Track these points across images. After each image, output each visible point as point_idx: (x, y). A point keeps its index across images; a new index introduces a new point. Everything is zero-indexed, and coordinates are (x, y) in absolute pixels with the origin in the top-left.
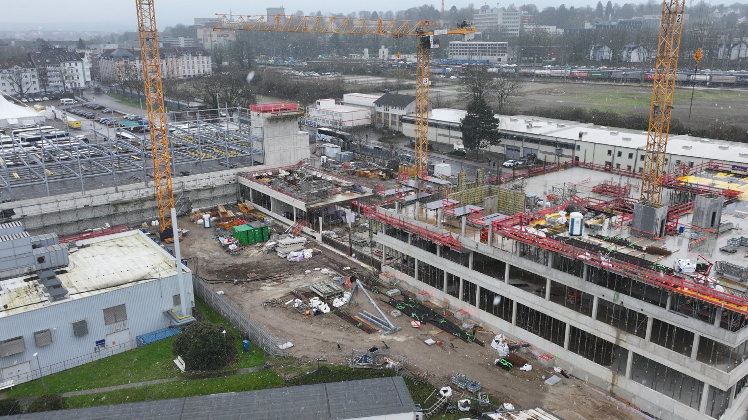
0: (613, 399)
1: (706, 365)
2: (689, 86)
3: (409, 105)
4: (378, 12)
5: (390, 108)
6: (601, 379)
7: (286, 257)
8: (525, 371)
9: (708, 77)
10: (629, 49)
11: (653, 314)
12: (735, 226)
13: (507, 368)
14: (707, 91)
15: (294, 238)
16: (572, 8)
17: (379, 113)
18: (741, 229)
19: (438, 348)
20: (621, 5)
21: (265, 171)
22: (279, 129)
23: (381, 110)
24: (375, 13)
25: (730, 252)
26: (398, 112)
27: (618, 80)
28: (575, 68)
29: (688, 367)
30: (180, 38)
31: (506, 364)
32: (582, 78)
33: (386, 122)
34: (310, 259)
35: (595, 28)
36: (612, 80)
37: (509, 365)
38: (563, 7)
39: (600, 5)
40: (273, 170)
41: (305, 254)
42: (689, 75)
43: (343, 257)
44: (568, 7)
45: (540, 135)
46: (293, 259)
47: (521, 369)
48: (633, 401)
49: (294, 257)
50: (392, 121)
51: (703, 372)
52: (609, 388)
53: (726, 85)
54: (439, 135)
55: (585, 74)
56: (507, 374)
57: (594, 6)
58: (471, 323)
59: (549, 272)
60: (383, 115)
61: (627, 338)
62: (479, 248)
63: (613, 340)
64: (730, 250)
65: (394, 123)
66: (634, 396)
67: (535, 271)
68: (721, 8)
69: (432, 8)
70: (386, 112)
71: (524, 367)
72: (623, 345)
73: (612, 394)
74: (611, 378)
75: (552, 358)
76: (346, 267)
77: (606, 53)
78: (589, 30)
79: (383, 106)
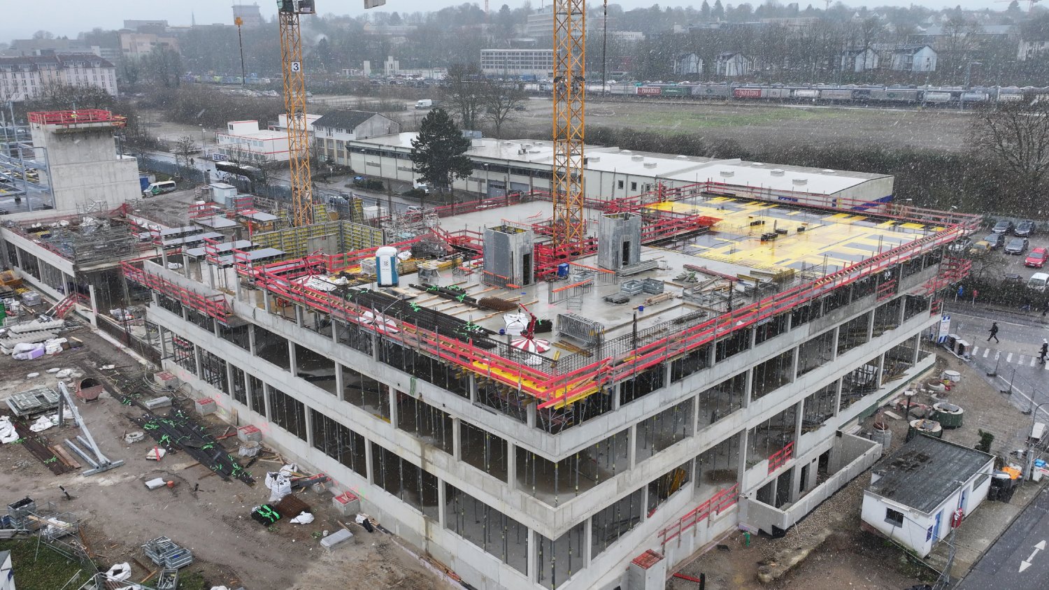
0: (428, 565)
1: (527, 495)
2: (789, 104)
3: (360, 126)
4: (400, 14)
5: (334, 131)
6: (413, 530)
7: (11, 354)
8: (299, 524)
9: (817, 92)
10: (724, 57)
11: (458, 413)
12: (661, 265)
13: (266, 522)
14: (810, 110)
15: (49, 321)
16: (669, 9)
17: (321, 140)
18: (670, 269)
19: (166, 493)
20: (735, 6)
21: (56, 219)
22: (77, 150)
23: (322, 134)
24: (395, 14)
25: (617, 302)
26: (343, 136)
27: (696, 98)
28: (646, 83)
29: (507, 502)
30: (93, 47)
31: (268, 515)
32: (654, 96)
33: (331, 153)
34: (55, 354)
35: (688, 32)
36: (693, 97)
37: (273, 516)
38: (656, 8)
39: (705, 5)
40: (70, 218)
41: (47, 348)
42: (792, 91)
43: (118, 349)
44: (663, 8)
45: (530, 162)
46: (20, 356)
47: (293, 521)
48: (453, 566)
49: (24, 352)
50: (338, 151)
51: (524, 510)
52: (424, 547)
53: (837, 102)
54: (400, 169)
55: (657, 91)
56: (263, 532)
57: (698, 7)
58: (253, 448)
59: (336, 350)
60: (325, 143)
61: (434, 458)
62: (257, 318)
63: (417, 462)
64: (616, 298)
65: (341, 154)
66: (453, 558)
67: (320, 350)
68: (864, 10)
69: (476, 8)
70: (329, 137)
71: (298, 517)
72: (430, 469)
73: (428, 556)
74: (423, 528)
75: (355, 498)
76: (107, 364)
77: (694, 64)
78: (678, 35)
79: (324, 129)
